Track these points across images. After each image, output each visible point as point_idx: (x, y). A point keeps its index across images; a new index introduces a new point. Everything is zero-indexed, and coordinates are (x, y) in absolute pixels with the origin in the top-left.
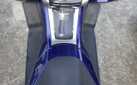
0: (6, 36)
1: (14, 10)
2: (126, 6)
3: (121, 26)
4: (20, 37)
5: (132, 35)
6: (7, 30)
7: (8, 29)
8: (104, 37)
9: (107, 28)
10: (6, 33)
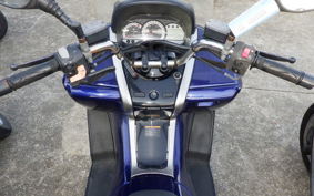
0: (41, 185)
1: (65, 138)
2: (273, 129)
3: (269, 165)
4: (68, 187)
5: (297, 184)
6: (44, 174)
7: (48, 171)
8: (238, 189)
9: (242, 170)
10: (42, 178)
